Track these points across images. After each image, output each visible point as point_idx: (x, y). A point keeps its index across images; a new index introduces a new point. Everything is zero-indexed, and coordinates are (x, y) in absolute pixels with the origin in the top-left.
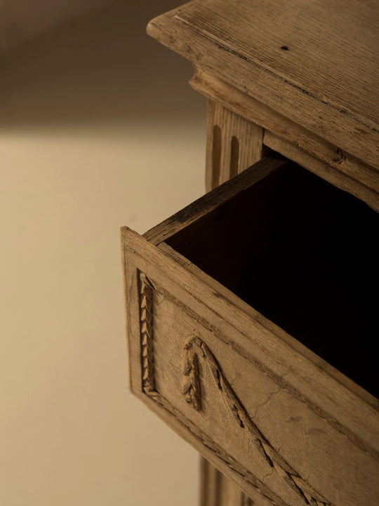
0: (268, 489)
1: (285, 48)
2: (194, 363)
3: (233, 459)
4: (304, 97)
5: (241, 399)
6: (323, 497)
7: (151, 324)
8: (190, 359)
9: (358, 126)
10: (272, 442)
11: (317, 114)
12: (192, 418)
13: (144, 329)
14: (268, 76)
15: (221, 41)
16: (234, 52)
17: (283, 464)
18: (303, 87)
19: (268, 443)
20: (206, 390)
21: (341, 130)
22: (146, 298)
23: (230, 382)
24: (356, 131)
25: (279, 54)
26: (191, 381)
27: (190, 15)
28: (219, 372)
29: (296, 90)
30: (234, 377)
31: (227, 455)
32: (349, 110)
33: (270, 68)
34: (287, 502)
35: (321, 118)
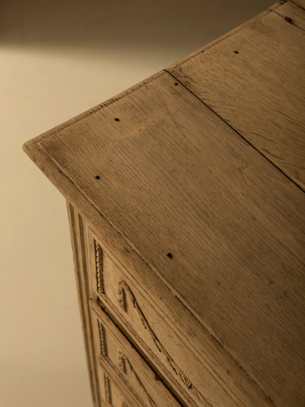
0: (159, 360)
1: (98, 178)
2: (122, 291)
3: (142, 340)
4: (100, 218)
5: (145, 316)
6: (184, 374)
7: (102, 265)
8: (120, 289)
9: (126, 246)
10: (160, 341)
11: (105, 232)
12: (122, 314)
13: (98, 265)
14: (83, 199)
15: (61, 168)
16: (67, 177)
17: (165, 353)
18: (101, 212)
19: (158, 340)
20: (129, 305)
21: (116, 246)
22: (99, 253)
23: (140, 307)
24: (124, 249)
25: (93, 183)
26: (121, 299)
27: (47, 143)
28: (134, 301)
29: (96, 213)
30: (142, 306)
31: (139, 337)
32: (122, 234)
33: (85, 194)
34: (168, 369)
35: (106, 235)
